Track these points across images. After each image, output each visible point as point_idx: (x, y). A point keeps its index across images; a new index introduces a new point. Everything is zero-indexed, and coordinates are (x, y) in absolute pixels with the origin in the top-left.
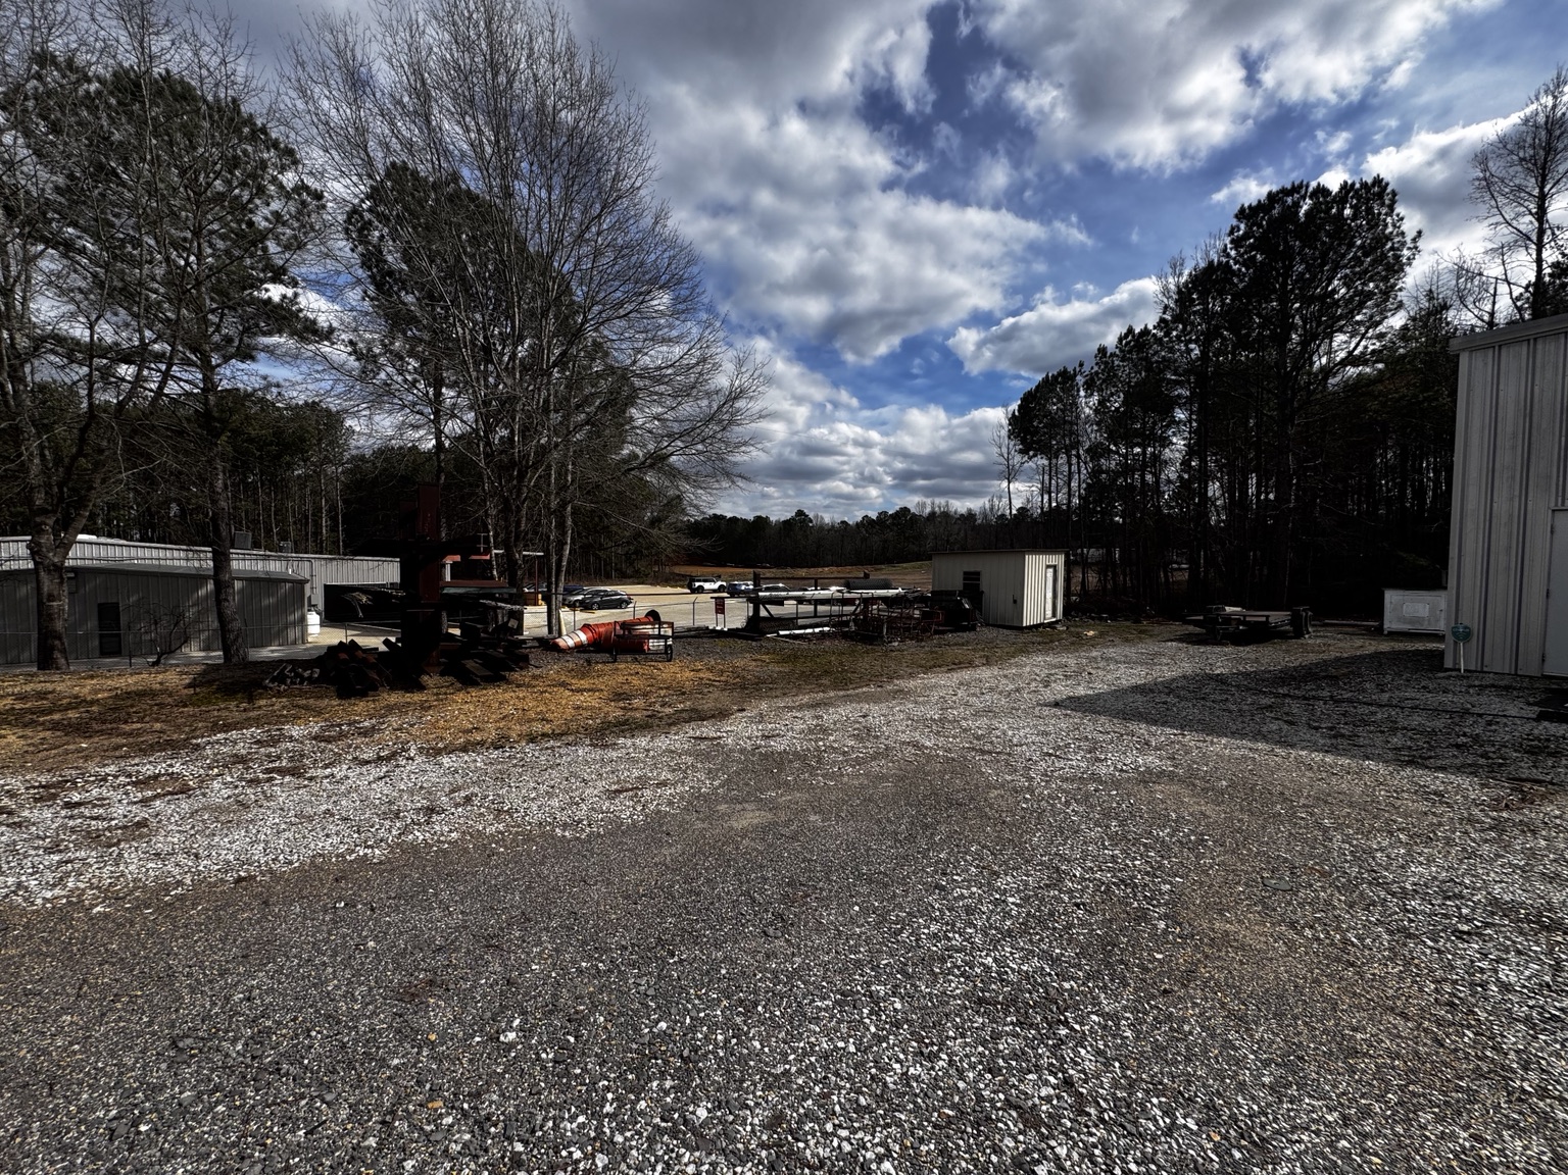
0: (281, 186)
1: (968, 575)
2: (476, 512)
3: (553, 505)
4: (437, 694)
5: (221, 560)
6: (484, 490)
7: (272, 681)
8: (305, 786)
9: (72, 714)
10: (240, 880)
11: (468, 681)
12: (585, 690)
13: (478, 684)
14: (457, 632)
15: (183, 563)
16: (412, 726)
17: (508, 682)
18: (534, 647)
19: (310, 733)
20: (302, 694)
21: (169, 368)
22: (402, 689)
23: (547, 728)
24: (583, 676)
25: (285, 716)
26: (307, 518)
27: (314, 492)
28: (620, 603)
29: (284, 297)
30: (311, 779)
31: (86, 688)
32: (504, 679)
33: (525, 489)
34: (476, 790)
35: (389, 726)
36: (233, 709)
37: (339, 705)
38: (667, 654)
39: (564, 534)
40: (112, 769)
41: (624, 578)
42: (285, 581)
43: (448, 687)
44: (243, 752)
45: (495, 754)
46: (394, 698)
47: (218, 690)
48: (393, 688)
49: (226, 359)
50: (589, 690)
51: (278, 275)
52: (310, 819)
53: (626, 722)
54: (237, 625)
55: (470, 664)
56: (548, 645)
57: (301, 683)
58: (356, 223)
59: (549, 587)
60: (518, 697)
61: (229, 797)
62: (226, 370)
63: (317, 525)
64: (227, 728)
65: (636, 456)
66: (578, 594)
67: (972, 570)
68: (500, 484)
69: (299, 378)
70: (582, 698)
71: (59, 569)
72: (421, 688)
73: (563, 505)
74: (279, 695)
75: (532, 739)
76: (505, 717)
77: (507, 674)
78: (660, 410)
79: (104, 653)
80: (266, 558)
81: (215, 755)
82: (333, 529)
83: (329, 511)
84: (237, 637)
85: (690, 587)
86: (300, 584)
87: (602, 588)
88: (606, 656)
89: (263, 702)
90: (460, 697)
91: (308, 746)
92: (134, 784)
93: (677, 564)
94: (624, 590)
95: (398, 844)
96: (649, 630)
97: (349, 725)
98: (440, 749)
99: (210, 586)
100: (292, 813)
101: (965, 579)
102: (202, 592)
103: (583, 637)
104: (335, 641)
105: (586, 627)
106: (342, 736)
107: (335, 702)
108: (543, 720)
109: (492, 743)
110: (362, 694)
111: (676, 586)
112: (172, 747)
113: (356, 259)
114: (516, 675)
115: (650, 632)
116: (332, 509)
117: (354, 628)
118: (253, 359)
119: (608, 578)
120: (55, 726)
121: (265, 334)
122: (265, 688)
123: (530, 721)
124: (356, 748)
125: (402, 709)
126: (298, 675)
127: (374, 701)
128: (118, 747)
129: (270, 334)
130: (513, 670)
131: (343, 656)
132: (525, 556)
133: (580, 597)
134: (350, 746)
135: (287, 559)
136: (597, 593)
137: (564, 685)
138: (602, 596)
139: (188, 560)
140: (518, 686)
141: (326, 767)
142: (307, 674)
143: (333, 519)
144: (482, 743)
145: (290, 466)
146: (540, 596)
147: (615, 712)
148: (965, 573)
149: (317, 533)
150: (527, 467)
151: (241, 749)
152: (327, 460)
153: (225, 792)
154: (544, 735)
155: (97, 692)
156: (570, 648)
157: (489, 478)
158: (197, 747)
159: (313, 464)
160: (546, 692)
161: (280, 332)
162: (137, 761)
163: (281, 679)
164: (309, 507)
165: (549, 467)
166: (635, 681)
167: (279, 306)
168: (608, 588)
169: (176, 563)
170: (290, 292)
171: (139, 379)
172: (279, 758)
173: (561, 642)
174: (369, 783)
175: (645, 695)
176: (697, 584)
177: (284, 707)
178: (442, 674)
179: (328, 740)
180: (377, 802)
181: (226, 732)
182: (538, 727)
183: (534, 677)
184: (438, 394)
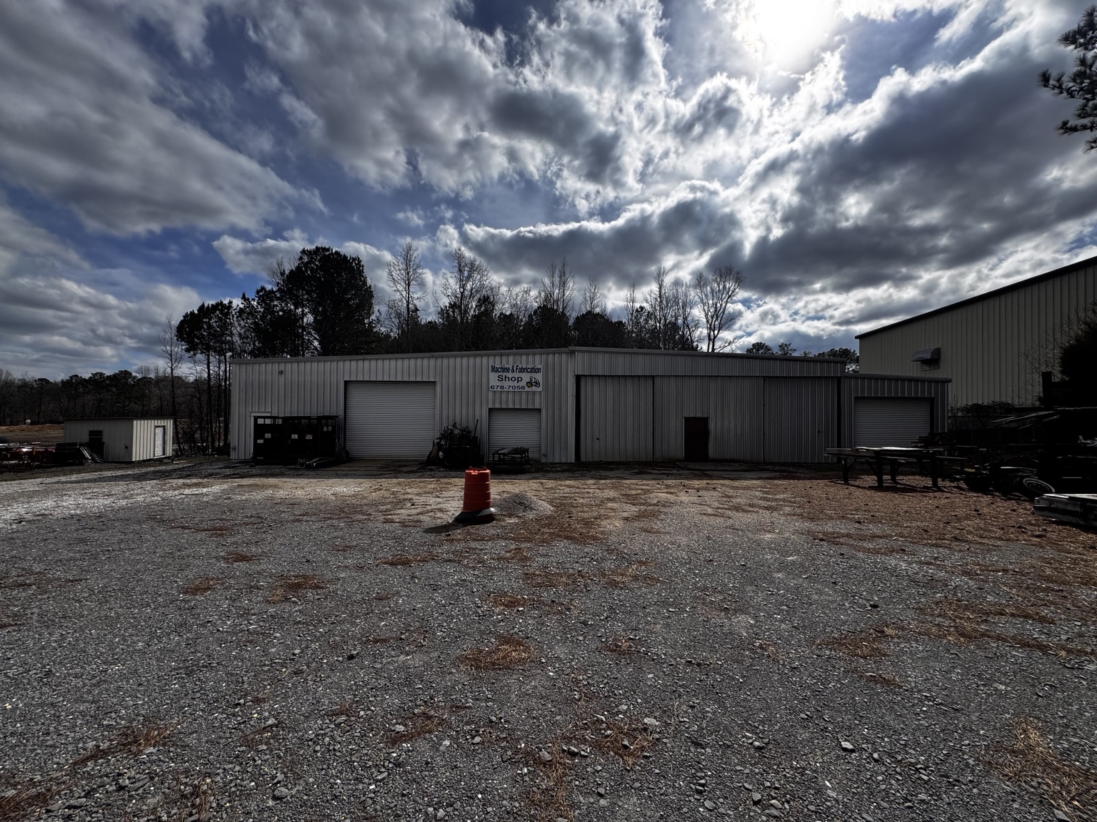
1: (91, 433)
67: (96, 429)
101: (90, 435)
148: (90, 432)
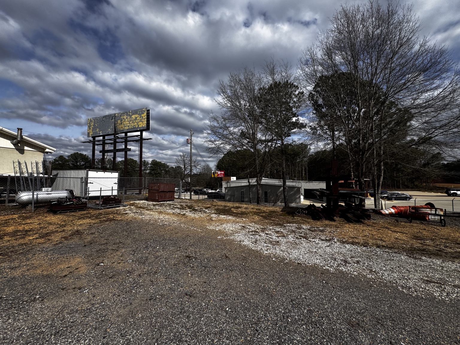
0: (295, 95)
2: (347, 167)
3: (376, 162)
4: (340, 223)
5: (284, 183)
6: (350, 160)
7: (297, 213)
8: (309, 243)
9: (264, 214)
10: (298, 263)
11: (349, 221)
12: (398, 232)
13: (353, 222)
14: (343, 204)
15: (278, 183)
16: (334, 232)
17: (363, 223)
18: (371, 212)
19: (307, 228)
20: (304, 217)
21: (276, 142)
22: (329, 220)
23: (384, 244)
24: (395, 226)
25: (301, 222)
26: (300, 172)
27: (301, 165)
28: (406, 198)
29: (296, 120)
30: (310, 241)
31: (265, 209)
32: (361, 222)
33: (365, 158)
34: (360, 259)
35: (327, 231)
36: (290, 218)
37: (313, 222)
38: (442, 223)
39: (380, 172)
40: (271, 228)
41: (407, 188)
42: (296, 187)
43: (343, 222)
44: (294, 230)
45: (364, 248)
46: (327, 222)
47: (286, 213)
48: (326, 219)
49: (285, 137)
50: (400, 232)
51: (295, 115)
52: (312, 252)
53: (424, 250)
54: (287, 198)
55: (349, 215)
56: (377, 212)
57: (303, 214)
58: (311, 96)
59: (375, 191)
60: (369, 230)
61: (293, 241)
62: (286, 139)
63: (302, 173)
64: (290, 223)
65: (414, 140)
66: (385, 194)
68: (355, 157)
69: (301, 137)
70: (398, 235)
71: (260, 184)
72: (334, 221)
73: (380, 162)
74: (299, 216)
75: (378, 246)
76: (365, 236)
77: (363, 220)
78: (427, 119)
79: (265, 202)
80: (293, 182)
81: (289, 229)
82: (305, 174)
83: (304, 170)
84: (287, 200)
85: (447, 192)
86: (299, 188)
87: (396, 192)
88: (405, 220)
89: (296, 218)
90: (347, 225)
91: (308, 232)
92: (276, 232)
93: (437, 182)
94: (408, 193)
95: (337, 269)
96: (428, 211)
97: (317, 228)
98: (344, 241)
99: (282, 188)
100: (307, 249)
102: (281, 190)
103: (393, 211)
104: (309, 204)
105: (393, 207)
106: (315, 231)
107: (312, 221)
108: (381, 240)
109: (362, 244)
110: (318, 220)
111: (438, 192)
112: (281, 225)
113: (311, 105)
114: (366, 221)
115: (429, 212)
116: (305, 169)
117: (311, 200)
118: (290, 136)
119: (399, 188)
120: (262, 216)
121: (292, 130)
122: (296, 214)
123: (376, 239)
124: (320, 235)
125: (330, 226)
126: (302, 212)
127: (322, 222)
128: (272, 223)
129: (293, 129)
130: (364, 219)
131: (313, 208)
132: (365, 180)
133: (386, 195)
134: (318, 234)
135: (296, 182)
136: (393, 194)
137: (387, 228)
138: (397, 195)
139: (279, 182)
140: (368, 225)
141: (313, 238)
142: (304, 212)
143: (305, 172)
144: (358, 243)
145: (296, 160)
146: (369, 194)
147: (417, 244)
149: (302, 175)
150: (365, 151)
151: (293, 229)
152: (304, 157)
153: (292, 239)
154: (383, 246)
155: (267, 210)
156: (387, 214)
157: (351, 156)
158: (285, 226)
159: (301, 158)
160: (380, 229)
161: (295, 128)
162: (275, 227)
163: (299, 212)
164: (300, 169)
165: (374, 149)
166: (425, 233)
167: (295, 122)
168: (399, 192)
169: (276, 183)
170: (297, 118)
171: (272, 145)
172: (301, 233)
173: (383, 212)
174: (325, 247)
175: (432, 240)
176: (452, 192)
177: (300, 220)
178: (340, 217)
179: (312, 231)
180: (329, 253)
181: (290, 224)
182: (379, 242)
183: (373, 223)
184: (333, 134)
